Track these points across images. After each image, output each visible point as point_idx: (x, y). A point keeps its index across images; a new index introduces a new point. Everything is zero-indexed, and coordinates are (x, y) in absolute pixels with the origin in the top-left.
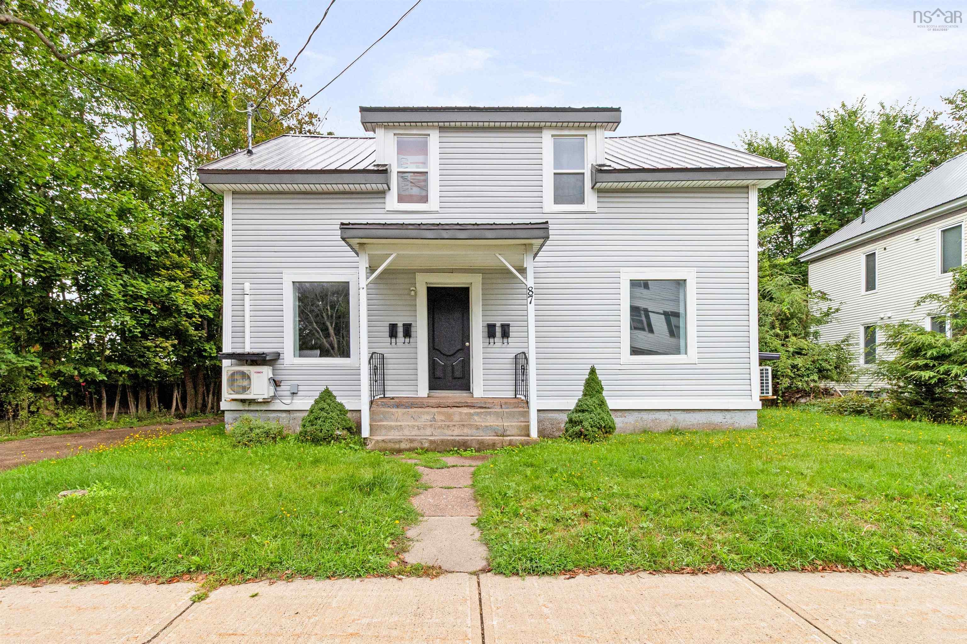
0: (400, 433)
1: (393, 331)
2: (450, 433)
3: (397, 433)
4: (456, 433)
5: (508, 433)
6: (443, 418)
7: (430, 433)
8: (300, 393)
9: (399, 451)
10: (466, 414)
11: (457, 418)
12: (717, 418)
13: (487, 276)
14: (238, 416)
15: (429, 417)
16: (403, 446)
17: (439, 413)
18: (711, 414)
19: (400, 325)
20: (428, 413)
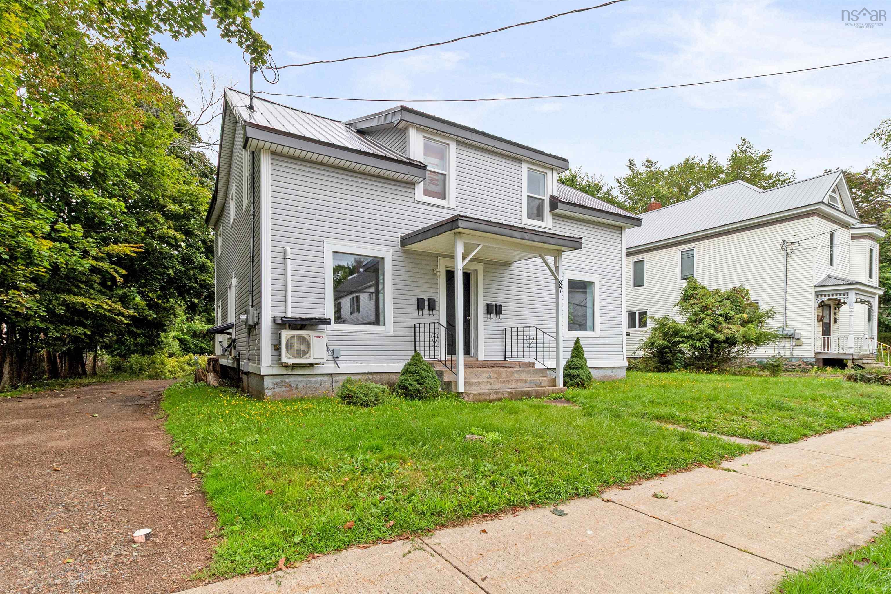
0: (479, 388)
1: (420, 304)
2: (509, 386)
3: (477, 388)
4: (513, 386)
5: (543, 385)
6: (496, 376)
7: (497, 387)
8: (341, 358)
9: (491, 401)
10: (509, 372)
11: (504, 375)
12: (609, 372)
13: (489, 266)
14: (279, 380)
15: (487, 375)
16: (492, 397)
17: (493, 371)
18: (606, 370)
19: (426, 299)
20: (486, 372)
